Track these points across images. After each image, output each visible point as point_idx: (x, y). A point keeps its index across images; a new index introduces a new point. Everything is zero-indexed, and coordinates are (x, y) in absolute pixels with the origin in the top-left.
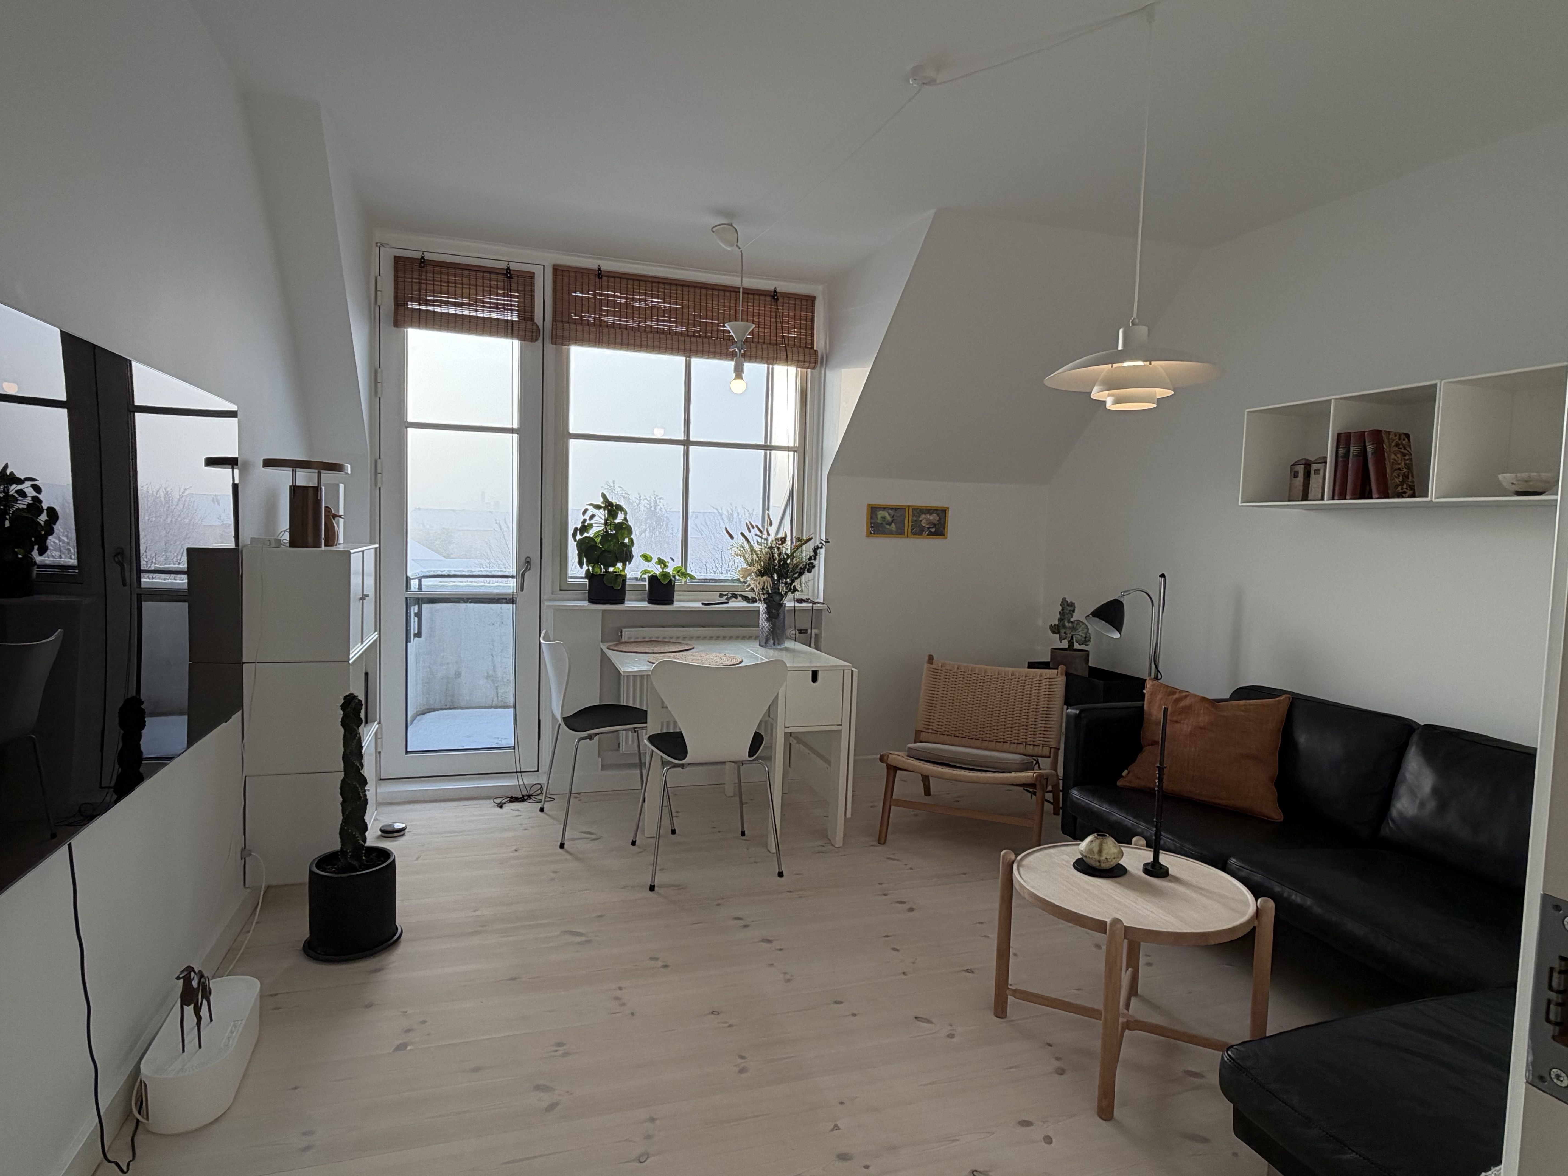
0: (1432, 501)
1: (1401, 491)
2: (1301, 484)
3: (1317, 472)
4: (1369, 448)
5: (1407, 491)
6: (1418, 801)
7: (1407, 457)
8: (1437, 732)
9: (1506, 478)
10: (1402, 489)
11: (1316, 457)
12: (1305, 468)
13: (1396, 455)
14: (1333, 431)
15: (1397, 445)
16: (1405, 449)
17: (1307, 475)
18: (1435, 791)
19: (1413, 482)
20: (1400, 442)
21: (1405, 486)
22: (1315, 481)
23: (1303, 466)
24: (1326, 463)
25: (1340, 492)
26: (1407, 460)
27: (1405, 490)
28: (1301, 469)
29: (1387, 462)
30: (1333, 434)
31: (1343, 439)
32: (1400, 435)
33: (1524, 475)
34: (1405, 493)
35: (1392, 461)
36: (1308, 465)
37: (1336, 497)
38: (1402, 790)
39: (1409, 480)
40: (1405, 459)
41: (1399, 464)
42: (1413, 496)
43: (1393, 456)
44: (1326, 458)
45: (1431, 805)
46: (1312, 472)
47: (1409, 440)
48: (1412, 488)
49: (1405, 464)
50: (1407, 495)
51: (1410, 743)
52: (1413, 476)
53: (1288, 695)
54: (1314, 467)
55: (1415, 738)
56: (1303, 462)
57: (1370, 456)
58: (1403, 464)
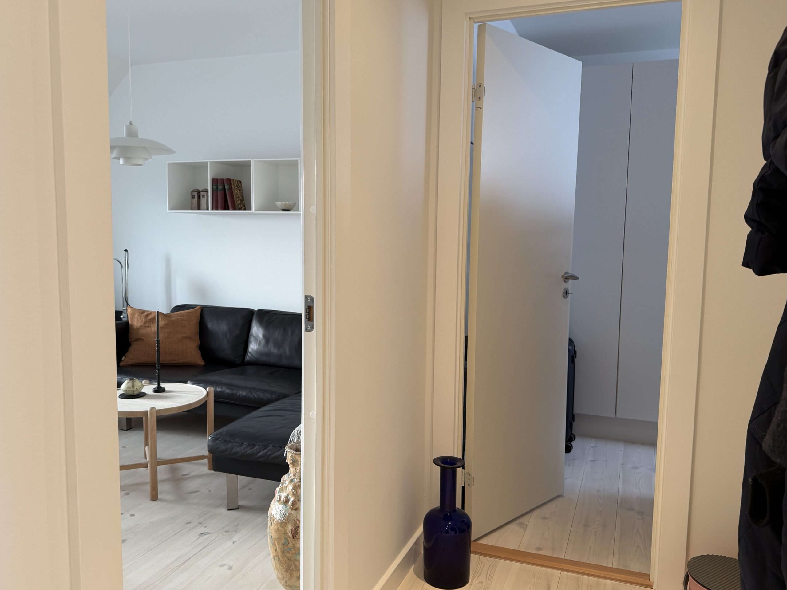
0: (253, 212)
1: (240, 207)
2: (196, 201)
3: (203, 196)
4: (227, 187)
5: (243, 207)
6: (258, 342)
7: (241, 192)
8: (262, 312)
9: (279, 204)
10: (241, 206)
11: (203, 189)
12: (198, 194)
13: (237, 191)
14: (210, 177)
15: (237, 186)
16: (240, 188)
17: (199, 197)
18: (264, 336)
19: (244, 203)
20: (238, 185)
21: (242, 205)
22: (203, 201)
23: (196, 193)
24: (208, 192)
25: (216, 207)
26: (241, 193)
27: (242, 207)
28: (196, 194)
29: (234, 194)
30: (210, 179)
31: (215, 181)
32: (238, 181)
33: (284, 203)
34: (242, 208)
35: (236, 193)
36: (199, 192)
37: (214, 209)
38: (252, 339)
39: (243, 202)
40: (240, 193)
41: (239, 195)
42: (245, 210)
43: (236, 191)
44: (208, 190)
45: (263, 342)
46: (201, 196)
47: (241, 184)
48: (244, 206)
49: (241, 195)
50: (243, 209)
51: (253, 318)
52: (244, 201)
53: (200, 306)
54: (202, 194)
55: (255, 316)
56: (196, 191)
57: (227, 191)
58: (240, 195)
